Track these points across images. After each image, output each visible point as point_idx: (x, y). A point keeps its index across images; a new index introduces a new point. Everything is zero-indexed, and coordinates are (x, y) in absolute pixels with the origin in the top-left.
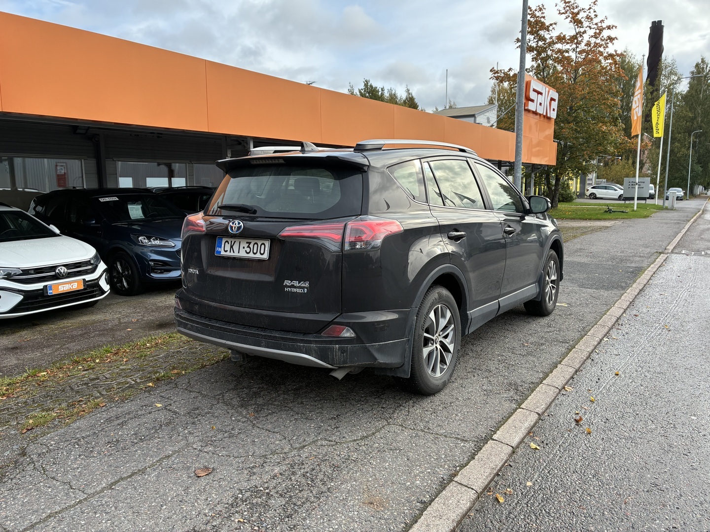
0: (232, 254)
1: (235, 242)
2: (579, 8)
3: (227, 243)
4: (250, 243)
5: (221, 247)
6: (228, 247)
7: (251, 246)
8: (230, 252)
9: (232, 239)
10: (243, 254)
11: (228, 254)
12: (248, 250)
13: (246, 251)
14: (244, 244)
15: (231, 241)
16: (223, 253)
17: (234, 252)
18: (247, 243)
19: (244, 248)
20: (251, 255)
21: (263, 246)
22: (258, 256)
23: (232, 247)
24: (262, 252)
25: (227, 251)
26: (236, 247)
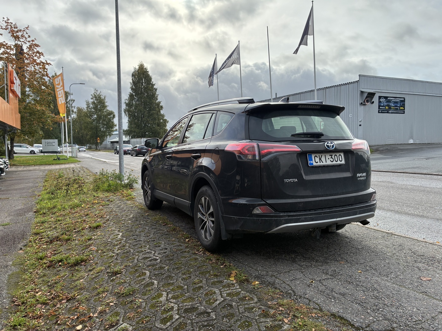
0: (321, 164)
1: (322, 156)
2: (18, 29)
3: (316, 157)
4: (332, 155)
5: (312, 160)
6: (317, 160)
7: (333, 157)
8: (320, 162)
9: (319, 154)
10: (329, 163)
11: (319, 164)
12: (332, 160)
13: (331, 160)
14: (328, 156)
15: (319, 156)
16: (315, 164)
17: (323, 162)
18: (330, 155)
19: (329, 159)
20: (334, 163)
21: (340, 156)
22: (339, 162)
23: (320, 159)
24: (341, 160)
25: (318, 162)
26: (323, 159)
